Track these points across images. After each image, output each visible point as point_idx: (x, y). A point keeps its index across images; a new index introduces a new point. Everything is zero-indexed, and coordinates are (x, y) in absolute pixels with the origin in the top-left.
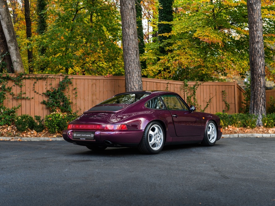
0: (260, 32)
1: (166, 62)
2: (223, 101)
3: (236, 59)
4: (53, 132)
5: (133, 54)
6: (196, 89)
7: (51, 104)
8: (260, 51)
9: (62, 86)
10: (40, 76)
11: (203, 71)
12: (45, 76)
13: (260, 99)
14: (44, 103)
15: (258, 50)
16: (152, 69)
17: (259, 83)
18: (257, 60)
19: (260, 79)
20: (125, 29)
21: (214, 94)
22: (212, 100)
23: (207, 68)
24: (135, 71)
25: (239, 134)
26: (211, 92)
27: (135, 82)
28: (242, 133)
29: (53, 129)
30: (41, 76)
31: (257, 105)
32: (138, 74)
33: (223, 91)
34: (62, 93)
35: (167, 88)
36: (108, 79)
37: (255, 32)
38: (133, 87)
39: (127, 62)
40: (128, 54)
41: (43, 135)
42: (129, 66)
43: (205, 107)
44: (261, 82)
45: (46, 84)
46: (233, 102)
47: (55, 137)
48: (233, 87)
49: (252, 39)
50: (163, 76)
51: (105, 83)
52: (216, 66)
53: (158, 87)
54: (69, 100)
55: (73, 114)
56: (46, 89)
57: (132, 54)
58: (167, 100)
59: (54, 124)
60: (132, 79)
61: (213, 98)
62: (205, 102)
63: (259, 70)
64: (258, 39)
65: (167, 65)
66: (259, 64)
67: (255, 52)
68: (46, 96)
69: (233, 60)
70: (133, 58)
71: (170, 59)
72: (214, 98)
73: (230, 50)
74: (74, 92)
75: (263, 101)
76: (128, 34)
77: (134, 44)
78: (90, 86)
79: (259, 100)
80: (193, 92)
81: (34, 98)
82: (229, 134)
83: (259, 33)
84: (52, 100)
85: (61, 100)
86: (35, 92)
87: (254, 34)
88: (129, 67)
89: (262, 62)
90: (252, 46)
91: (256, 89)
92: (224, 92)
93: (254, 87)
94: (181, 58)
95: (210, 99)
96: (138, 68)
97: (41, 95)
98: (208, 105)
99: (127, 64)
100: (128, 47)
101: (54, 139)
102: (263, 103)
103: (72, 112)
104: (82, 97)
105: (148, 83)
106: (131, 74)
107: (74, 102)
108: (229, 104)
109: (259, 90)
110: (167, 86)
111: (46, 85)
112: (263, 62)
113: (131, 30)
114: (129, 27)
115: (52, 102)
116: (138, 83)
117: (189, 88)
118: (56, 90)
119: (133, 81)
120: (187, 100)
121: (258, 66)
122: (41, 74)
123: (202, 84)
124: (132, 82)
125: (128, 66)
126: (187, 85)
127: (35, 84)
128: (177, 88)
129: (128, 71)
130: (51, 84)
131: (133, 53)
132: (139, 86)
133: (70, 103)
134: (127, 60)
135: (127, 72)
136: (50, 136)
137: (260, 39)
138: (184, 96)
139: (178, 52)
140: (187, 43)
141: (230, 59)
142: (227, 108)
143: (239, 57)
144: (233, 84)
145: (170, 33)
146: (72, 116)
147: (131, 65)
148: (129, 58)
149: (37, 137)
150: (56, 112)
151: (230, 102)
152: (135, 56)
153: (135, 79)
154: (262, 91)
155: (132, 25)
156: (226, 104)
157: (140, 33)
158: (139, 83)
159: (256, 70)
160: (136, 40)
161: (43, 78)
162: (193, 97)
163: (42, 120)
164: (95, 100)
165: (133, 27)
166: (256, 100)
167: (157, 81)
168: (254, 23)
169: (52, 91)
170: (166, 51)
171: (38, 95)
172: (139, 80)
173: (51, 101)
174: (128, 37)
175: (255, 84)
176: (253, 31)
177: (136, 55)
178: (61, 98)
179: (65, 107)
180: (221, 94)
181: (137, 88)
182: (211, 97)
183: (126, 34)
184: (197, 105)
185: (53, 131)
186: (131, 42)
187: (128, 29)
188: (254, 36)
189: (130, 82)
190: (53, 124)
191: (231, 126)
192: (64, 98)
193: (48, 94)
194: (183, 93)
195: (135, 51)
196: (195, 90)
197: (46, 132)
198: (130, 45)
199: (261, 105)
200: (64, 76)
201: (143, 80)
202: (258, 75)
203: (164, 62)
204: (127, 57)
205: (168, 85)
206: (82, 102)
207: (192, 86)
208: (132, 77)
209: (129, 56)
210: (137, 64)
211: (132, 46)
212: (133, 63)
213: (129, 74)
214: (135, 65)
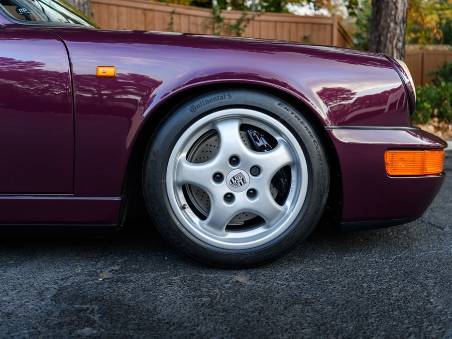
6: (243, 30)
17: (392, 11)
33: (305, 38)
35: (171, 24)
44: (397, 8)
48: (328, 28)
53: (148, 20)
80: (235, 35)
91: (383, 27)
92: (308, 38)
93: (378, 22)
109: (391, 29)
123: (257, 18)
126: (219, 19)
144: (330, 22)
175: (381, 14)
196: (241, 32)
207: (233, 23)
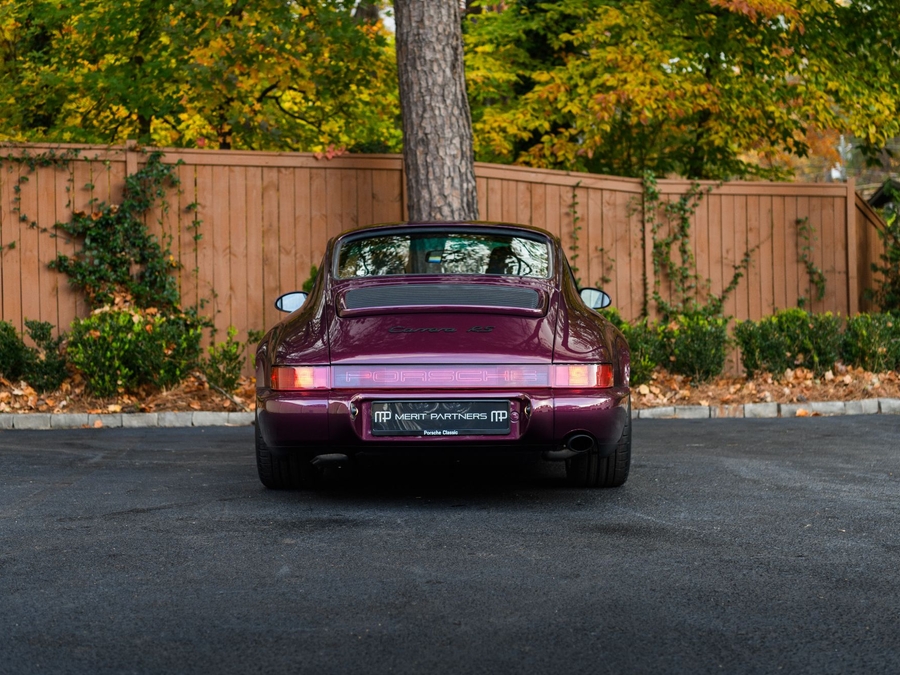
1: (562, 97)
2: (798, 261)
3: (847, 89)
4: (105, 389)
5: (442, 62)
6: (692, 213)
7: (91, 273)
9: (138, 196)
10: (41, 152)
11: (713, 137)
12: (65, 151)
14: (59, 266)
16: (504, 125)
21: (764, 232)
22: (753, 257)
23: (733, 121)
24: (448, 134)
25: (881, 400)
26: (753, 223)
27: (447, 183)
28: (892, 396)
29: (107, 378)
30: (47, 151)
32: (458, 145)
33: (798, 222)
34: (136, 226)
35: (573, 205)
36: (328, 164)
38: (438, 202)
39: (414, 97)
40: (418, 63)
41: (64, 403)
42: (424, 111)
43: (726, 285)
45: (67, 184)
46: (840, 265)
47: (115, 412)
48: (839, 203)
50: (547, 153)
51: (317, 183)
52: (769, 116)
53: (536, 200)
54: (167, 253)
55: (186, 313)
56: (68, 206)
57: (437, 60)
59: (112, 358)
60: (437, 170)
61: (758, 247)
62: (728, 265)
65: (566, 110)
68: (71, 235)
69: (837, 91)
70: (440, 80)
71: (576, 86)
72: (765, 249)
73: (821, 48)
74: (188, 220)
77: (445, 19)
78: (255, 194)
80: (679, 221)
81: (17, 245)
82: (839, 399)
84: (95, 252)
85: (134, 255)
86: (23, 220)
88: (422, 117)
92: (804, 222)
94: (625, 81)
95: (747, 255)
96: (461, 123)
97: (47, 235)
98: (740, 280)
99: (416, 104)
100: (418, 34)
101: (112, 422)
103: (178, 306)
104: (220, 243)
105: (496, 185)
106: (431, 147)
107: (188, 261)
108: (825, 276)
110: (574, 196)
111: (68, 190)
115: (96, 262)
116: (461, 186)
117: (663, 207)
118: (110, 211)
119: (438, 174)
120: (654, 255)
122: (47, 145)
123: (714, 191)
124: (436, 178)
125: (417, 114)
126: (654, 196)
127: (22, 187)
128: (614, 205)
129: (420, 135)
130: (89, 188)
131: (438, 56)
132: (465, 199)
133: (170, 268)
134: (416, 88)
135: (412, 138)
136: (93, 406)
138: (643, 239)
139: (610, 57)
140: (648, 16)
141: (826, 85)
142: (813, 292)
143: (860, 78)
144: (842, 192)
146: (181, 322)
147: (432, 110)
148: (423, 78)
149: (37, 410)
150: (113, 303)
151: (828, 267)
152: (448, 72)
153: (446, 169)
156: (811, 272)
158: (465, 185)
161: (56, 161)
162: (679, 243)
163: (56, 339)
164: (275, 256)
167: (532, 177)
169: (96, 215)
170: (556, 48)
171: (34, 232)
172: (463, 170)
173: (91, 257)
177: (453, 67)
178: (133, 245)
179: (152, 284)
180: (790, 231)
181: (456, 205)
182: (750, 247)
184: (696, 277)
185: (107, 384)
186: (432, 12)
189: (427, 179)
190: (104, 355)
191: (850, 367)
192: (145, 245)
193: (76, 230)
194: (640, 226)
195: (447, 50)
196: (687, 215)
197: (77, 391)
198: (427, 23)
200: (143, 152)
201: (479, 172)
203: (551, 97)
204: (412, 76)
205: (578, 192)
206: (222, 262)
207: (675, 200)
208: (436, 159)
209: (425, 69)
210: (458, 106)
211: (434, 30)
212: (440, 98)
213: (421, 149)
214: (450, 109)
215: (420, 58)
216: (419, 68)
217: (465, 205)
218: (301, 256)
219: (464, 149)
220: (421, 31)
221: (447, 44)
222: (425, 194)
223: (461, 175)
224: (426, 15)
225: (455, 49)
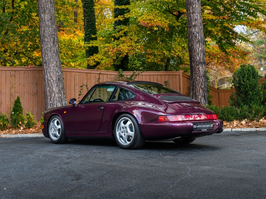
0: (197, 14)
5: (50, 42)
8: (198, 36)
11: (148, 60)
13: (199, 89)
15: (195, 34)
17: (197, 72)
18: (195, 46)
19: (199, 67)
20: (40, 14)
23: (155, 55)
24: (52, 60)
27: (52, 73)
31: (196, 97)
32: (55, 63)
35: (99, 79)
36: (29, 69)
37: (192, 15)
38: (50, 78)
40: (44, 42)
42: (45, 55)
44: (199, 70)
48: (178, 77)
49: (189, 23)
51: (26, 74)
57: (48, 41)
58: (99, 92)
60: (49, 70)
63: (197, 57)
64: (196, 22)
66: (197, 50)
67: (192, 37)
69: (184, 47)
70: (49, 46)
71: (115, 47)
75: (203, 92)
76: (43, 20)
77: (51, 31)
78: (8, 78)
79: (197, 91)
83: (196, 16)
87: (190, 16)
89: (200, 49)
90: (190, 30)
92: (167, 82)
94: (124, 46)
96: (56, 57)
99: (44, 53)
100: (44, 35)
102: (203, 94)
106: (47, 64)
109: (197, 80)
110: (99, 76)
112: (202, 49)
113: (47, 15)
114: (45, 12)
117: (125, 79)
121: (196, 53)
123: (140, 74)
124: (49, 72)
128: (111, 78)
129: (45, 61)
131: (49, 40)
132: (57, 78)
134: (43, 49)
137: (198, 22)
144: (178, 74)
145: (117, 17)
147: (48, 54)
148: (45, 46)
152: (52, 44)
153: (51, 70)
154: (201, 80)
155: (48, 10)
157: (91, 20)
158: (57, 74)
159: (194, 57)
160: (53, 26)
165: (49, 12)
166: (195, 91)
167: (87, 72)
168: (190, 4)
174: (43, 24)
175: (193, 73)
176: (190, 14)
177: (53, 43)
181: (54, 79)
183: (41, 20)
186: (47, 29)
187: (44, 14)
188: (191, 19)
189: (47, 72)
195: (51, 39)
198: (46, 32)
199: (200, 97)
202: (196, 63)
204: (43, 46)
205: (101, 75)
208: (49, 67)
209: (45, 44)
210: (55, 53)
211: (48, 33)
212: (49, 51)
213: (45, 64)
214: (52, 54)
215: (44, 41)
216: (44, 44)
217: (57, 79)
218: (21, 94)
219: (57, 64)
220: (44, 34)
221: (52, 37)
222: (46, 76)
223: (56, 71)
224: (45, 29)
225: (54, 38)
